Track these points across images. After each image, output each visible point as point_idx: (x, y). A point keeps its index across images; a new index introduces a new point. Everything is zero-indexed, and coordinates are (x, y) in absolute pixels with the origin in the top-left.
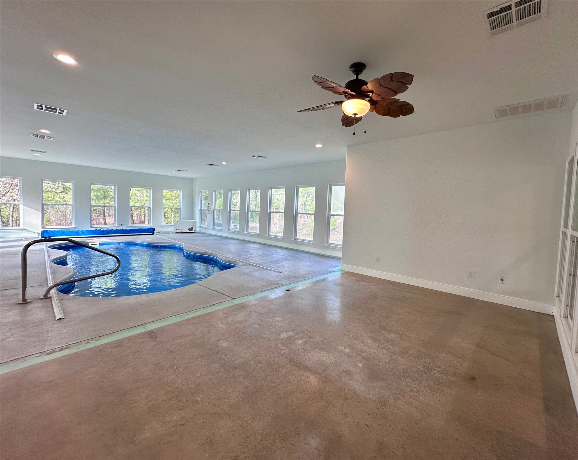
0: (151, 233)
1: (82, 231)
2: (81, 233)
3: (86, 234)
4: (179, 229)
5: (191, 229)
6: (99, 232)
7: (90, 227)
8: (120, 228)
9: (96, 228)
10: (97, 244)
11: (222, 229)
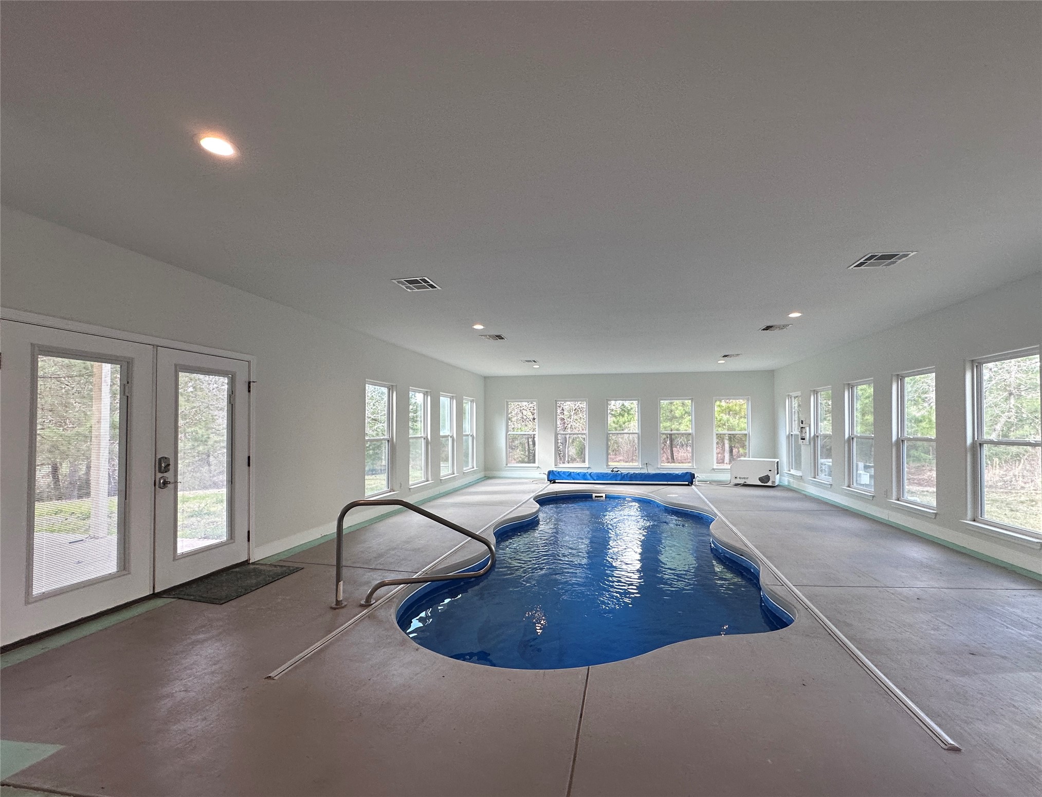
0: (687, 483)
1: (590, 474)
2: (589, 477)
3: (595, 478)
4: (740, 478)
5: (765, 479)
6: (611, 475)
7: (606, 467)
8: (644, 471)
9: (612, 469)
10: (602, 497)
11: (831, 485)
